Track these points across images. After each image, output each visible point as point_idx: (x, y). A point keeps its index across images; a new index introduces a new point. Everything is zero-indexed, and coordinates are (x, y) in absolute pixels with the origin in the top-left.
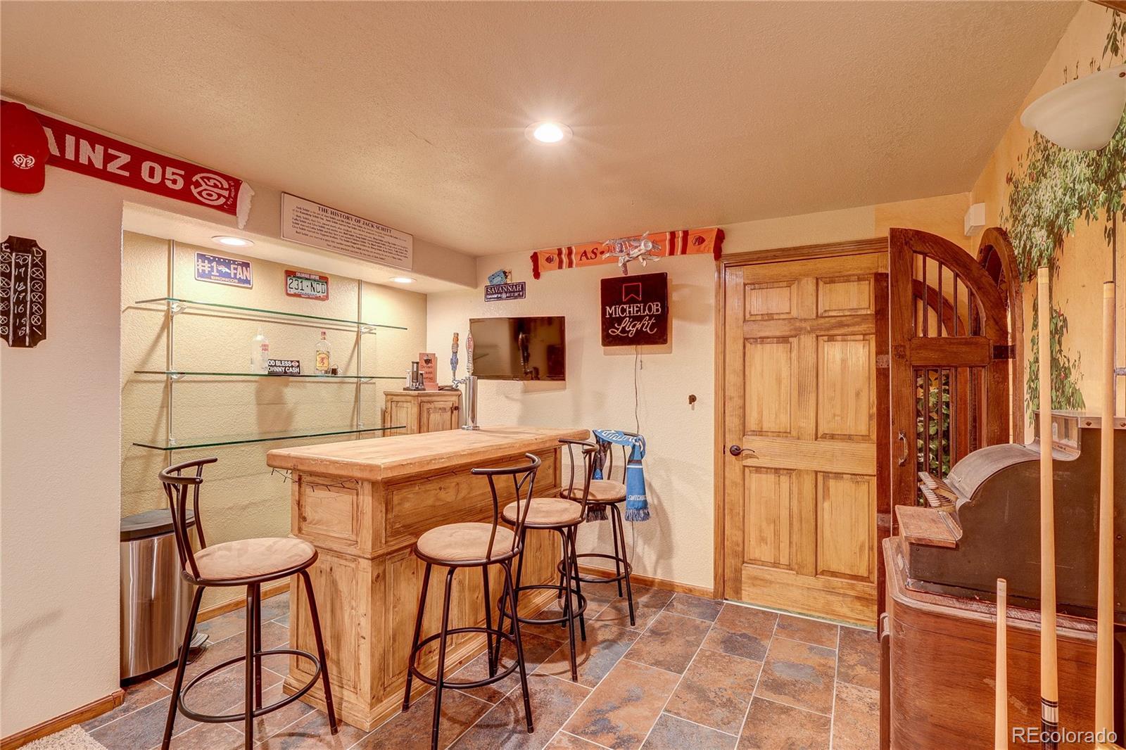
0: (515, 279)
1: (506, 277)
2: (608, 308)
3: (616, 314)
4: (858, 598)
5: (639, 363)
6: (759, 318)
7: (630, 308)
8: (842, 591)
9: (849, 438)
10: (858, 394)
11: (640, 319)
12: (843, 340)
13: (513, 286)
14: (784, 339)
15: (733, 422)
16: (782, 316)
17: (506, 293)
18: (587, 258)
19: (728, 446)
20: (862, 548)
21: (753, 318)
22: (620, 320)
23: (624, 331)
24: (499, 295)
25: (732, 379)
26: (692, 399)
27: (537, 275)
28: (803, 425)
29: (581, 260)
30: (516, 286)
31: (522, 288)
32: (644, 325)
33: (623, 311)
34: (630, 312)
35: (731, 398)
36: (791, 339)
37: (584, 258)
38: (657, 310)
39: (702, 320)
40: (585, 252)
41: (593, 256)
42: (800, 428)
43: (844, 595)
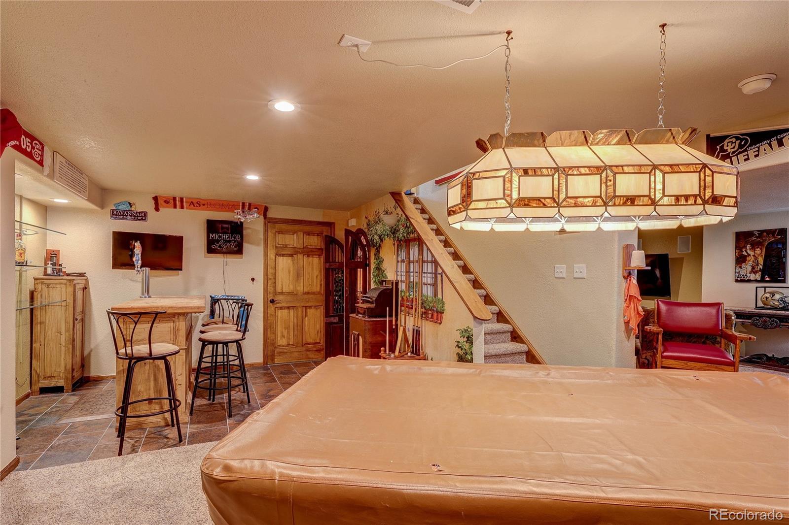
0: (139, 208)
1: (131, 206)
2: (211, 235)
3: (215, 238)
4: (316, 350)
5: (225, 263)
6: (282, 246)
7: (223, 235)
8: (311, 349)
9: (313, 293)
10: (317, 277)
11: (229, 241)
12: (312, 257)
13: (137, 213)
14: (291, 255)
15: (270, 289)
16: (291, 246)
17: (131, 216)
18: (194, 206)
19: (269, 299)
20: (318, 332)
21: (279, 246)
22: (218, 241)
23: (220, 246)
24: (125, 217)
25: (270, 271)
26: (253, 280)
27: (157, 209)
28: (298, 289)
29: (190, 206)
30: (139, 213)
31: (145, 214)
32: (231, 245)
33: (220, 237)
34: (223, 238)
35: (270, 279)
36: (294, 256)
37: (192, 206)
38: (239, 238)
39: (258, 245)
40: (192, 202)
41: (198, 206)
42: (297, 290)
43: (312, 350)
